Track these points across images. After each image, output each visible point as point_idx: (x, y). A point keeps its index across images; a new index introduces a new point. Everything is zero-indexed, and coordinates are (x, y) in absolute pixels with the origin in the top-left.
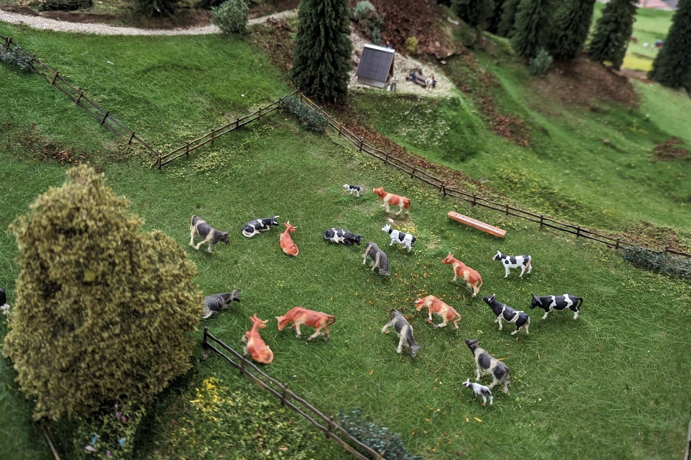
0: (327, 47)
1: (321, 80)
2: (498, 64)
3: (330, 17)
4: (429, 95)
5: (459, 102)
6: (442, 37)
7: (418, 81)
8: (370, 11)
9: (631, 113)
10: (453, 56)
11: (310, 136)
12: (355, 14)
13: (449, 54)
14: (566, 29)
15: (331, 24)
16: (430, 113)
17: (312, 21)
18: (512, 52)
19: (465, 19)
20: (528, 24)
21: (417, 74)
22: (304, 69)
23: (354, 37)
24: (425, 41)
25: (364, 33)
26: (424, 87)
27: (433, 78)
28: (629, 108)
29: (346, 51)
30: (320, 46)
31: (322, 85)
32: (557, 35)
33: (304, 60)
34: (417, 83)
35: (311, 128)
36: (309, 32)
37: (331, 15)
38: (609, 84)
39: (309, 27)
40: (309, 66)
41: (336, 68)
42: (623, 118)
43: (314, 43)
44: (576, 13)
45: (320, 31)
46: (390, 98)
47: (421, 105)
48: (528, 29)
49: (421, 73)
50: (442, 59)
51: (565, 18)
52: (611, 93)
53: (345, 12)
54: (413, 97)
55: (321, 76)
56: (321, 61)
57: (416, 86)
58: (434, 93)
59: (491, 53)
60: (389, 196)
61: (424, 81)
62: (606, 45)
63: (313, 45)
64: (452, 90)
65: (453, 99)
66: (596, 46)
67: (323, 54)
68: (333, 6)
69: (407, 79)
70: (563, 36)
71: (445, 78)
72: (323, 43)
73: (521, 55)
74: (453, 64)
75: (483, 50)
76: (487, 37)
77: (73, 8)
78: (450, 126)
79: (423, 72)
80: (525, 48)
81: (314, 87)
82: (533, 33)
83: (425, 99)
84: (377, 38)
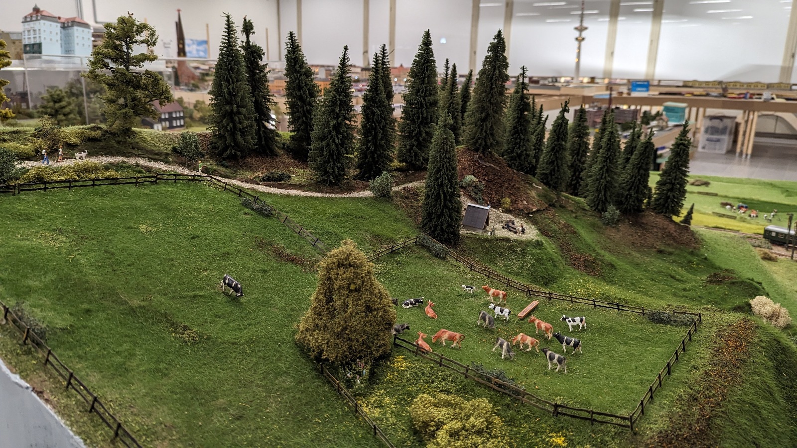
0: (446, 206)
1: (442, 228)
2: (576, 217)
3: (447, 186)
4: (519, 239)
5: (542, 243)
6: (528, 198)
7: (511, 229)
8: (473, 182)
9: (692, 253)
10: (538, 211)
11: (437, 260)
12: (464, 183)
13: (534, 210)
14: (630, 189)
15: (447, 190)
16: (520, 251)
17: (435, 189)
18: (588, 208)
19: (547, 184)
20: (598, 187)
21: (511, 224)
22: (430, 221)
23: (463, 198)
24: (516, 201)
25: (470, 196)
26: (516, 233)
27: (522, 227)
28: (690, 250)
29: (458, 208)
30: (440, 205)
31: (442, 230)
32: (622, 194)
33: (430, 215)
34: (511, 231)
35: (437, 255)
36: (433, 197)
37: (448, 185)
38: (672, 232)
39: (433, 193)
40: (434, 218)
41: (452, 219)
42: (685, 257)
43: (437, 203)
44: (636, 177)
45: (440, 196)
46: (491, 240)
47: (513, 245)
48: (598, 190)
49: (513, 224)
50: (529, 213)
51: (628, 182)
52: (674, 239)
53: (456, 183)
54: (507, 240)
55: (442, 225)
56: (442, 214)
57: (510, 233)
58: (524, 238)
59: (570, 209)
60: (492, 291)
61: (515, 229)
62: (666, 201)
63: (436, 205)
64: (537, 235)
65: (537, 241)
66: (657, 203)
67: (443, 210)
68: (448, 179)
69: (503, 227)
70: (627, 195)
71: (533, 227)
72: (443, 203)
73: (595, 210)
74: (538, 217)
75: (562, 207)
76: (565, 197)
77: (280, 180)
78: (535, 260)
79: (515, 223)
80: (598, 204)
81: (437, 233)
82: (603, 193)
83: (516, 241)
84: (480, 199)
